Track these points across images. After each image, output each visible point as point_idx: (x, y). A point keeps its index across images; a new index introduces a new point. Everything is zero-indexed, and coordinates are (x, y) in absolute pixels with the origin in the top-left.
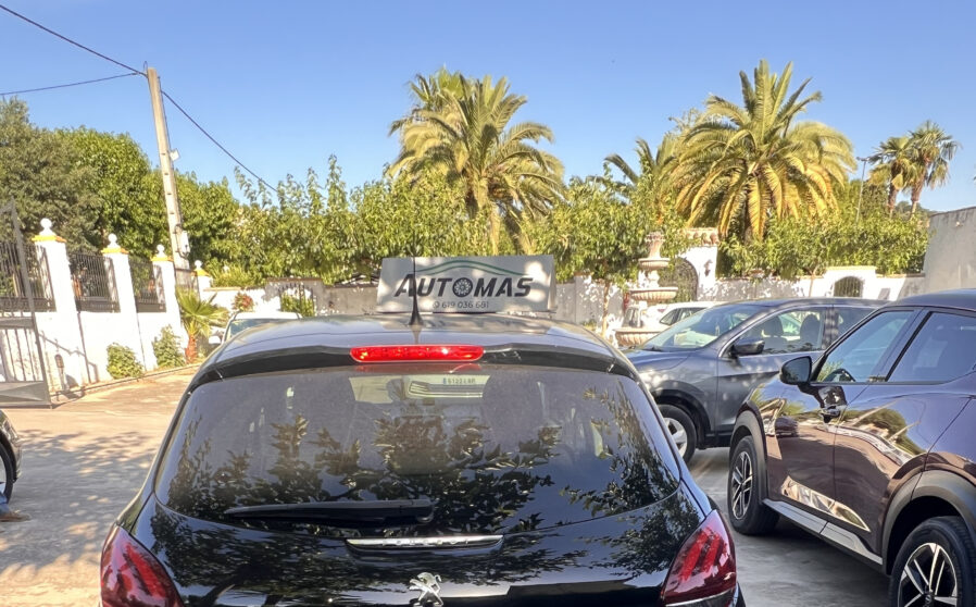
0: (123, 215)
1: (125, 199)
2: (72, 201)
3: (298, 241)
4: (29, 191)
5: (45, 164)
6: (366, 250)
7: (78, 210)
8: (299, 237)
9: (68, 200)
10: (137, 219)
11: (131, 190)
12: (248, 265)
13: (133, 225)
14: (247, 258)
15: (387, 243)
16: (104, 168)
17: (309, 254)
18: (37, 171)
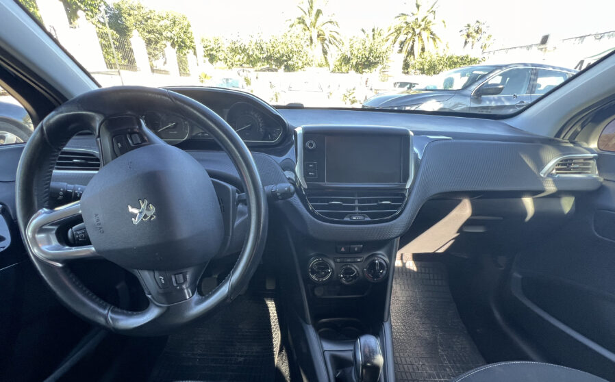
0: (182, 42)
1: (182, 35)
2: (161, 34)
3: (244, 51)
4: (144, 29)
5: (150, 18)
6: (270, 55)
7: (163, 38)
8: (244, 48)
9: (159, 34)
10: (187, 44)
11: (185, 32)
12: (226, 62)
13: (186, 46)
14: (226, 59)
15: (279, 52)
16: (174, 22)
17: (249, 56)
18: (147, 21)
